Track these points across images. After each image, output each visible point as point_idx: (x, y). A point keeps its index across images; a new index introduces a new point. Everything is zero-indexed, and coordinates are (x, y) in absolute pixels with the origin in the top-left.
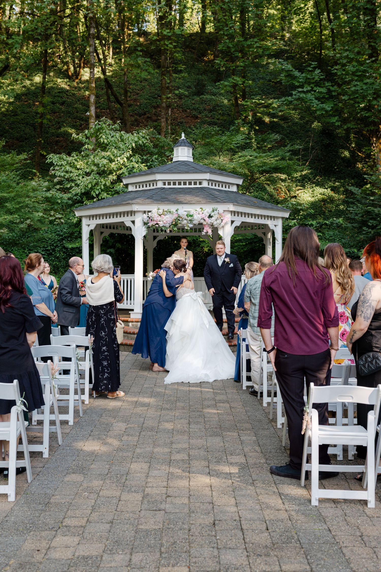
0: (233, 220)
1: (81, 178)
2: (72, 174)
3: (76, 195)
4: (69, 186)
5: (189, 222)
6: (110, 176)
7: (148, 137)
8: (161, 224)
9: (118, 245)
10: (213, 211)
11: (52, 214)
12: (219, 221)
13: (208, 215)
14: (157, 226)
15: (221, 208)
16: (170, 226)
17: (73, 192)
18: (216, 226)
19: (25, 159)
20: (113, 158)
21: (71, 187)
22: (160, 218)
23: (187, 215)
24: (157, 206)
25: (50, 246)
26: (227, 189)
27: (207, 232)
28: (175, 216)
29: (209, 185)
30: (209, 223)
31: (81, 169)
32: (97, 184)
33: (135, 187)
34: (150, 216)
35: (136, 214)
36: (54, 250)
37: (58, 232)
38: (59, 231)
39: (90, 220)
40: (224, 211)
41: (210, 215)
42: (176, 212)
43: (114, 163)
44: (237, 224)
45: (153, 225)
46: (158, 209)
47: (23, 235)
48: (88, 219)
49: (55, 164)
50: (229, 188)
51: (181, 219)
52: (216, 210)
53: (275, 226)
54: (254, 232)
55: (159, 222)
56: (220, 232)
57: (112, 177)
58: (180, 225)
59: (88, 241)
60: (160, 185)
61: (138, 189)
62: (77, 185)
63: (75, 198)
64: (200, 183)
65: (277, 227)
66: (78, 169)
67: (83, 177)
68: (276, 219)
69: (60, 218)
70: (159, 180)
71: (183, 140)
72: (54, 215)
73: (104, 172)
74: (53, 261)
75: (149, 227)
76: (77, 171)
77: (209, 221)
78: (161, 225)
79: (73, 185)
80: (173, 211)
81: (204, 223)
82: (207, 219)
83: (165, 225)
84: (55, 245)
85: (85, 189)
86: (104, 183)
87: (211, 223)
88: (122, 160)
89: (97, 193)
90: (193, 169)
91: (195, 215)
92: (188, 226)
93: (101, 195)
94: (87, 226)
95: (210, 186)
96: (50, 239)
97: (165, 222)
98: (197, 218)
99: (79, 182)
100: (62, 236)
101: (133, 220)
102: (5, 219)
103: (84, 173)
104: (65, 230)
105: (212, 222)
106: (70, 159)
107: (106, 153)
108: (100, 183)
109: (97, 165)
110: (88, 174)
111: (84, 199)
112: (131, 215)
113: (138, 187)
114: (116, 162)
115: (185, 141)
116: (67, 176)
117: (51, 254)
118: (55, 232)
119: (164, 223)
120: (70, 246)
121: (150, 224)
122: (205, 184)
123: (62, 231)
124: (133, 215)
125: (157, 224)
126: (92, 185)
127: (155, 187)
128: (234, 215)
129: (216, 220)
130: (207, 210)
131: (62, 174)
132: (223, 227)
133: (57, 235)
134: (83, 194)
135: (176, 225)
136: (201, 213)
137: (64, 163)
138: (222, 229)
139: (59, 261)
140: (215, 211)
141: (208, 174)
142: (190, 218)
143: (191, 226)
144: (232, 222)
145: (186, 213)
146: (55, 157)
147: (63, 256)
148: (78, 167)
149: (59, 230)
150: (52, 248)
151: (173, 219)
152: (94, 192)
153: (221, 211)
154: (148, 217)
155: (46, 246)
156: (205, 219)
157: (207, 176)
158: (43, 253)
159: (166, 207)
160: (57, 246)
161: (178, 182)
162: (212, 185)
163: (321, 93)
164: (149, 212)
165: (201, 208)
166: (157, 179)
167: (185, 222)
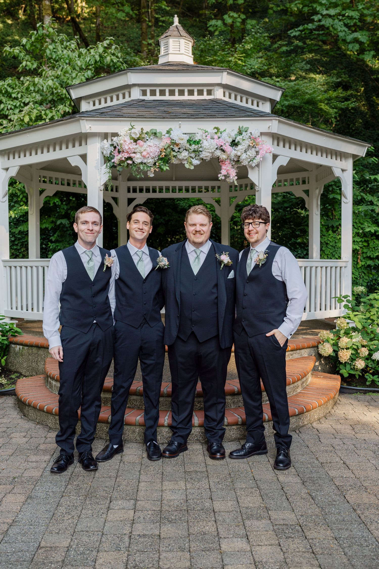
0: (277, 153)
5: (193, 155)
6: (61, 107)
7: (119, 55)
8: (138, 158)
10: (240, 133)
12: (252, 153)
13: (231, 140)
14: (130, 162)
15: (255, 126)
16: (155, 164)
18: (245, 163)
22: (135, 147)
23: (189, 141)
24: (129, 123)
26: (255, 108)
27: (228, 174)
28: (165, 142)
29: (224, 96)
30: (232, 156)
33: (92, 103)
34: (115, 145)
35: (89, 141)
39: (9, 159)
40: (262, 134)
41: (234, 141)
42: (167, 135)
44: (283, 161)
45: (121, 161)
46: (132, 129)
48: (6, 157)
50: (258, 105)
51: (176, 149)
52: (246, 131)
53: (343, 170)
55: (132, 155)
56: (253, 176)
58: (174, 161)
59: (7, 198)
60: (136, 95)
61: (97, 106)
64: (209, 93)
65: (344, 172)
68: (343, 159)
70: (134, 85)
71: (176, 26)
75: (113, 167)
77: (232, 152)
78: (138, 161)
80: (160, 133)
81: (223, 156)
82: (228, 148)
83: (145, 161)
87: (236, 156)
91: (205, 141)
92: (191, 163)
94: (4, 172)
95: (227, 98)
97: (145, 153)
98: (208, 148)
101: (82, 152)
105: (239, 154)
112: (80, 145)
113: (97, 102)
115: (180, 28)
119: (144, 157)
121: (116, 160)
122: (219, 94)
124: (83, 143)
125: (130, 158)
127: (127, 99)
128: (278, 145)
129: (245, 151)
130: (227, 131)
132: (258, 166)
135: (165, 159)
136: (216, 137)
138: (257, 168)
140: (244, 134)
141: (225, 74)
142: (194, 147)
143: (196, 162)
144: (275, 157)
145: (187, 137)
151: (161, 147)
153: (256, 134)
154: (112, 145)
156: (224, 147)
157: (223, 78)
159: (148, 126)
161: (170, 90)
162: (230, 97)
163: (351, 18)
164: (115, 135)
165: (215, 128)
166: (130, 83)
167: (185, 154)
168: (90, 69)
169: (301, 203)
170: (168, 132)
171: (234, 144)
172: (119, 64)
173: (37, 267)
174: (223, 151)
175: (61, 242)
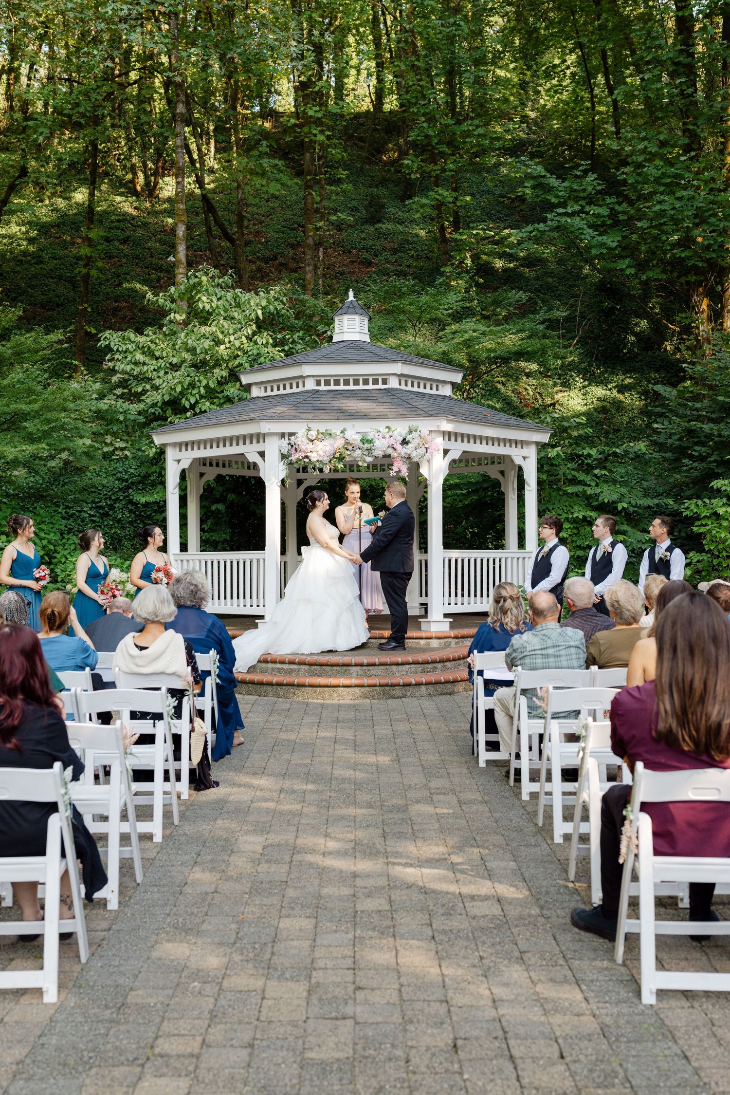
0: (447, 448)
1: (162, 373)
2: (145, 368)
3: (154, 405)
4: (140, 389)
5: (366, 453)
6: (217, 371)
7: (284, 299)
8: (314, 457)
9: (231, 497)
10: (410, 432)
11: (108, 441)
12: (421, 451)
13: (401, 439)
14: (306, 460)
15: (425, 426)
16: (330, 461)
17: (148, 401)
18: (415, 460)
19: (60, 342)
20: (221, 336)
21: (145, 391)
22: (312, 446)
23: (362, 440)
24: (306, 424)
25: (106, 499)
26: (434, 392)
27: (400, 471)
28: (339, 443)
29: (400, 384)
30: (403, 454)
31: (163, 358)
32: (192, 385)
33: (263, 389)
34: (293, 443)
35: (267, 439)
36: (112, 507)
37: (119, 475)
38: (121, 473)
39: (180, 450)
40: (431, 432)
41: (404, 439)
42: (342, 435)
43: (222, 347)
44: (455, 455)
45: (298, 460)
46: (309, 430)
47: (54, 481)
48: (178, 449)
49: (115, 349)
50: (437, 390)
51: (350, 448)
52: (416, 431)
53: (524, 458)
54: (482, 469)
55: (309, 454)
56: (424, 470)
57: (220, 373)
58: (348, 459)
59: (177, 489)
60: (310, 385)
61: (269, 393)
62: (156, 388)
63: (152, 410)
64: (385, 382)
65: (527, 460)
66: (157, 359)
67: (166, 373)
68: (525, 446)
69: (122, 449)
70: (308, 376)
71: (352, 302)
72: (111, 444)
73: (204, 363)
74: (111, 528)
75: (291, 464)
76: (154, 362)
77: (402, 450)
78: (314, 459)
79: (148, 387)
80: (335, 433)
81: (394, 454)
82: (399, 447)
83: (321, 459)
84: (113, 498)
85: (170, 394)
86: (204, 382)
87: (406, 453)
88: (239, 340)
89: (193, 401)
90: (371, 355)
91: (376, 440)
92: (364, 461)
93: (200, 405)
94: (176, 463)
95: (403, 387)
96: (104, 487)
97: (320, 452)
98: (381, 446)
99: (158, 382)
100: (127, 481)
101: (260, 449)
102: (24, 451)
103: (168, 365)
104: (132, 471)
105: (409, 452)
106: (142, 339)
107: (208, 329)
108: (198, 384)
109: (192, 350)
110: (175, 367)
111: (169, 412)
112: (258, 442)
113: (269, 389)
114: (228, 345)
115: (356, 304)
116: (137, 370)
117: (106, 515)
118: (114, 475)
119: (320, 456)
120: (143, 500)
121: (294, 458)
122: (393, 383)
123: (126, 472)
124: (261, 440)
125: (307, 457)
126: (183, 386)
127: (301, 389)
128: (449, 440)
129: (416, 449)
130: (398, 430)
131: (128, 368)
132: (429, 461)
133: (118, 479)
134: (166, 404)
135: (341, 458)
136: (388, 436)
137: (131, 347)
138: (427, 464)
139: (122, 527)
140: (414, 433)
141: (400, 364)
142: (366, 446)
143: (369, 459)
144: (446, 452)
145: (358, 437)
146: (115, 336)
147: (128, 517)
148: (157, 354)
149: (120, 470)
150: (109, 503)
151: (336, 446)
152: (187, 399)
154: (289, 444)
155: (97, 500)
156: (395, 446)
157: (399, 368)
158: (92, 513)
159: (323, 426)
160: (118, 499)
161: (344, 380)
162: (406, 385)
163: (598, 216)
164: (291, 434)
165: (387, 427)
166: (304, 375)
167: (359, 452)
168: (251, 325)
169: (497, 484)
170: (342, 432)
171: (405, 442)
172: (284, 312)
173: (200, 561)
174: (395, 449)
175: (215, 531)
